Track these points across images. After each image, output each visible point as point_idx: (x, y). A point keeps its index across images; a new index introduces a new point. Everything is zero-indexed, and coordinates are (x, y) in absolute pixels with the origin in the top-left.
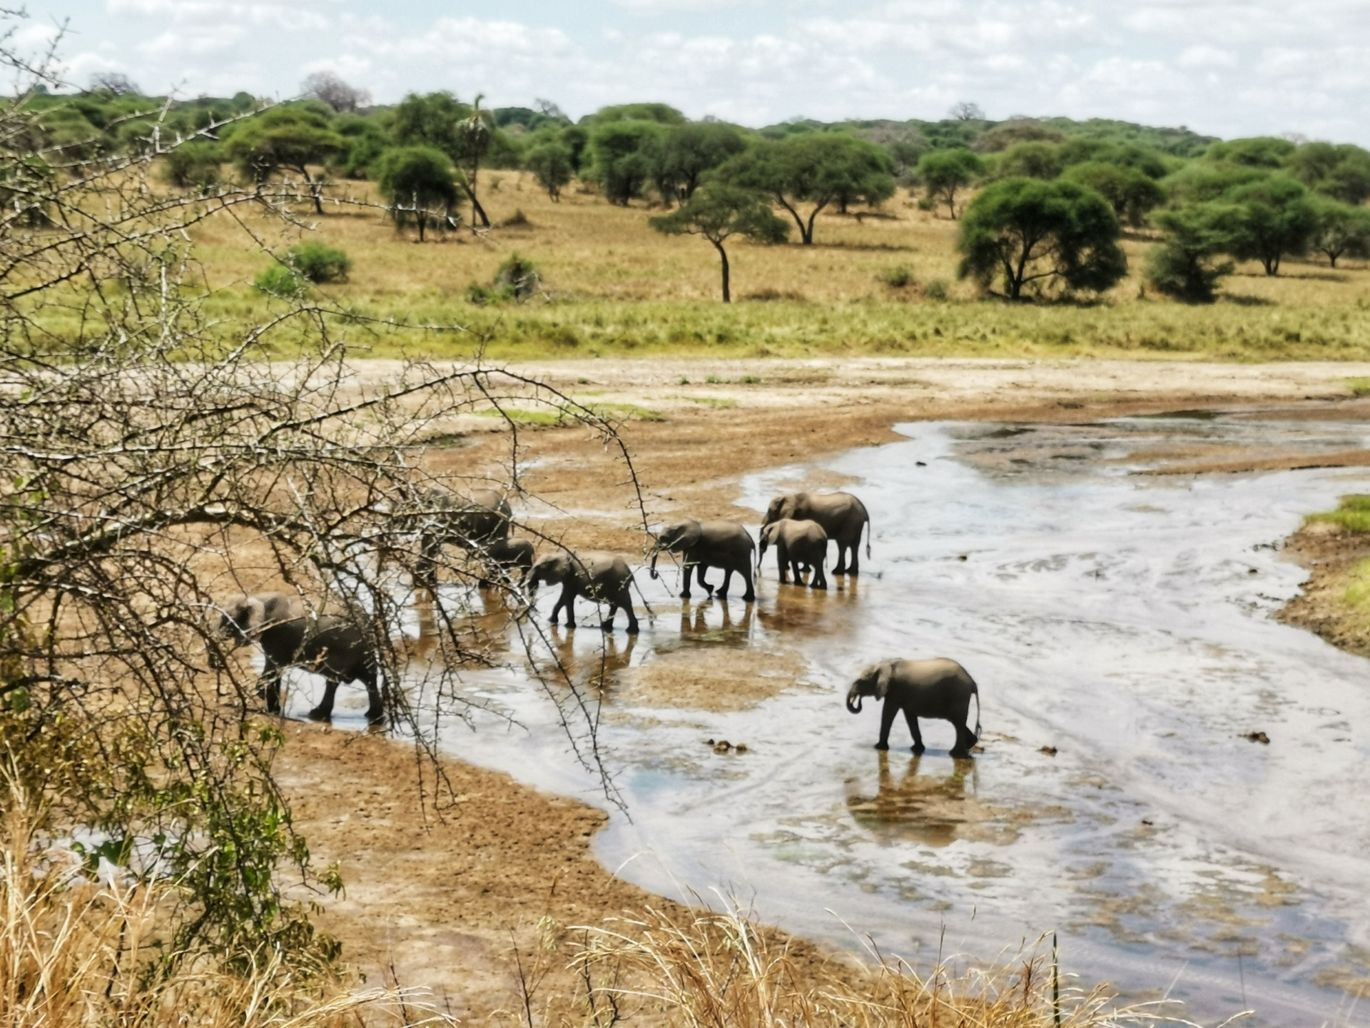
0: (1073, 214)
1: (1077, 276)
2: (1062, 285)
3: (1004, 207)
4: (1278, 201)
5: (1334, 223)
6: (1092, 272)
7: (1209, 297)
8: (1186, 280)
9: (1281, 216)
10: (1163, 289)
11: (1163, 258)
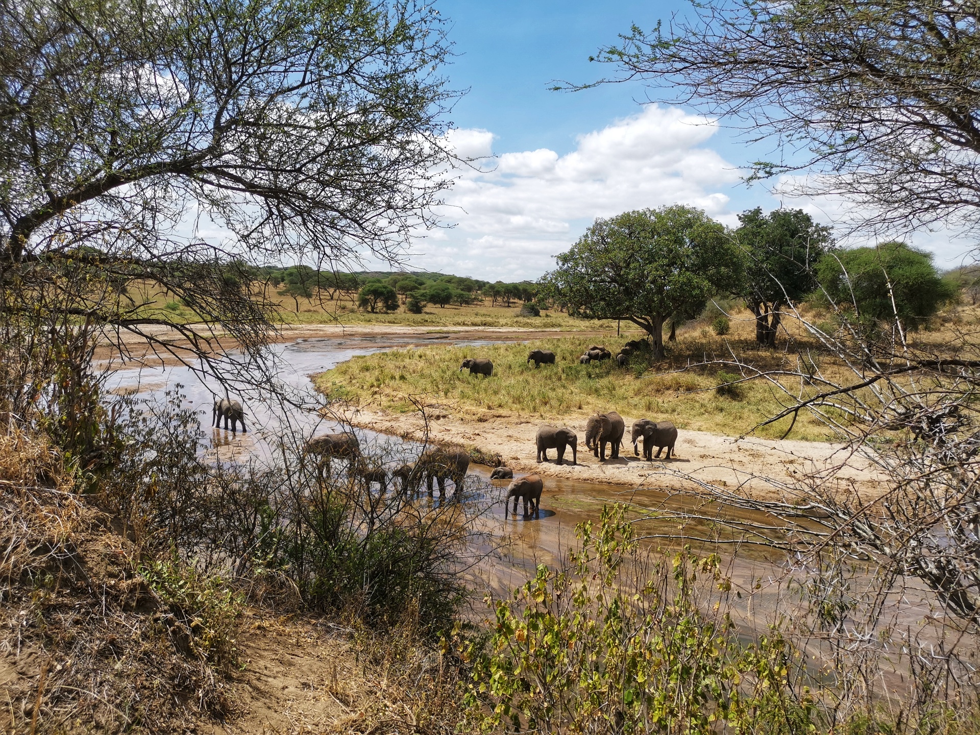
0: (385, 292)
1: (388, 307)
2: (384, 309)
3: (369, 291)
4: (443, 290)
5: (460, 296)
6: (392, 306)
7: (420, 313)
8: (416, 308)
9: (444, 294)
10: (410, 310)
11: (410, 303)
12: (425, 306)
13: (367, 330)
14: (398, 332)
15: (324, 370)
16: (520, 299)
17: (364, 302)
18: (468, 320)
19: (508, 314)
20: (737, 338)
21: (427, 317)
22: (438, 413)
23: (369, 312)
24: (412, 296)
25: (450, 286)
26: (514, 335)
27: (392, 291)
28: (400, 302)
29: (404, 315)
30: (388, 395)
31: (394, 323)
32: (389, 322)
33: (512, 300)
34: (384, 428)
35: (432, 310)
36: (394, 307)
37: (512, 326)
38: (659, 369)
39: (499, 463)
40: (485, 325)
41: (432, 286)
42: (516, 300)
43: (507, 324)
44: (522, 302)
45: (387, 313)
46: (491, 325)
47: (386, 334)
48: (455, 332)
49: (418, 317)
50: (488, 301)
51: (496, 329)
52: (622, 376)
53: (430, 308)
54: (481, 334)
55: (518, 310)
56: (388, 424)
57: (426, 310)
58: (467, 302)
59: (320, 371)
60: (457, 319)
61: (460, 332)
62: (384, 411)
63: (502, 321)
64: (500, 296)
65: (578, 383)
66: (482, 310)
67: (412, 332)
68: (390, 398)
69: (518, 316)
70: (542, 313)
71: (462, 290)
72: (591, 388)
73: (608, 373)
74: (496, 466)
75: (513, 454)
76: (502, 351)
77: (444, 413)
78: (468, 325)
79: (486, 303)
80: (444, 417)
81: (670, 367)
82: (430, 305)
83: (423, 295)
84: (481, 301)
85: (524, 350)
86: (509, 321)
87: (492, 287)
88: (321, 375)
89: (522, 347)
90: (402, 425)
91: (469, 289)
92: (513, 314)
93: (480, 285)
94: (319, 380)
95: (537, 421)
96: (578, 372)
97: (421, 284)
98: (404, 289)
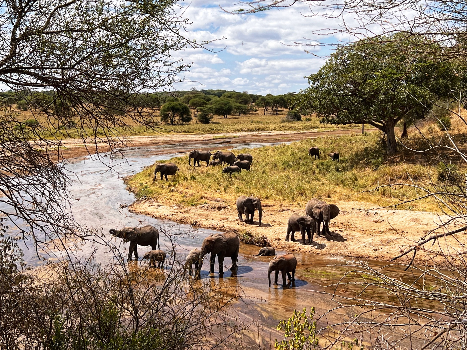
0: (181, 108)
1: (184, 120)
2: (181, 121)
3: (168, 108)
4: (225, 104)
5: (239, 108)
6: (186, 119)
7: (208, 123)
8: (205, 120)
9: (226, 108)
10: (201, 121)
11: (200, 116)
12: (212, 118)
13: (168, 139)
14: (191, 139)
15: (135, 173)
16: (286, 108)
17: (165, 117)
18: (245, 127)
19: (276, 121)
20: (457, 132)
21: (213, 126)
22: (219, 205)
23: (169, 124)
24: (201, 110)
25: (231, 100)
26: (280, 137)
27: (185, 107)
28: (192, 116)
29: (195, 125)
30: (181, 193)
31: (188, 132)
32: (185, 132)
33: (279, 109)
34: (178, 219)
35: (217, 120)
36: (188, 119)
37: (279, 130)
38: (392, 162)
39: (265, 244)
40: (258, 130)
41: (216, 102)
42: (282, 109)
43: (275, 129)
44: (287, 110)
45: (183, 125)
46: (263, 130)
47: (182, 141)
48: (235, 137)
49: (207, 126)
50: (260, 111)
51: (267, 133)
52: (363, 169)
53: (216, 118)
54: (255, 138)
55: (284, 117)
56: (182, 215)
57: (213, 120)
58: (245, 112)
59: (131, 174)
60: (236, 127)
61: (239, 137)
62: (178, 205)
63: (272, 126)
64: (270, 106)
65: (329, 176)
66: (256, 119)
67: (202, 139)
68: (184, 194)
69: (284, 122)
70: (303, 118)
71: (240, 103)
72: (338, 180)
73: (352, 167)
74: (263, 246)
75: (276, 236)
76: (270, 152)
77: (224, 204)
78: (245, 131)
79: (259, 112)
80: (224, 208)
81: (401, 160)
82: (216, 116)
83: (210, 109)
84: (255, 111)
85: (287, 150)
86: (277, 126)
87: (263, 99)
88: (132, 178)
89: (286, 147)
90: (192, 215)
91: (246, 102)
92: (280, 120)
93: (254, 98)
94: (130, 182)
95: (295, 209)
96: (328, 167)
97: (208, 100)
98: (195, 105)
